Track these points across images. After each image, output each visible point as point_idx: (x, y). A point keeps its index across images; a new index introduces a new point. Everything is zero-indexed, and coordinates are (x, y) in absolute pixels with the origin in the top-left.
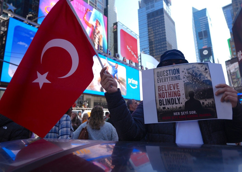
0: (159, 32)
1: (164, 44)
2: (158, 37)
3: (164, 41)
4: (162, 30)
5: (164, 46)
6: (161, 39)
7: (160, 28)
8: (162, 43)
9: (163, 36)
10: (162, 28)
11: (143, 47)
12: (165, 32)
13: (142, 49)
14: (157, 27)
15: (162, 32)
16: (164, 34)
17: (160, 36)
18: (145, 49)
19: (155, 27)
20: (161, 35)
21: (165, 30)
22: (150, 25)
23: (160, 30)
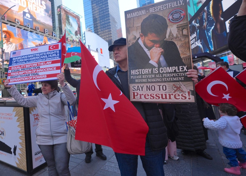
0: (103, 9)
1: (107, 20)
2: (102, 14)
3: (108, 17)
4: (105, 6)
5: (108, 21)
6: (104, 15)
7: (103, 5)
8: (106, 19)
9: (106, 12)
10: (105, 4)
11: (88, 24)
12: (108, 8)
13: (88, 26)
14: (101, 3)
15: (105, 8)
16: (107, 10)
17: (104, 13)
18: (90, 26)
19: (99, 4)
20: (105, 11)
21: (108, 6)
22: (94, 2)
23: (104, 6)
